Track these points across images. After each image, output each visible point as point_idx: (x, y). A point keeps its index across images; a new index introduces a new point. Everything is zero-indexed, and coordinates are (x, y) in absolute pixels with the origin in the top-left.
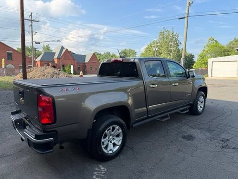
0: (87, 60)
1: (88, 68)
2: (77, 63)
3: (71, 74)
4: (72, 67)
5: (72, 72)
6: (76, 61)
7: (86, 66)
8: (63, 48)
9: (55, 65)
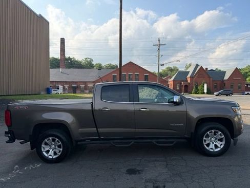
0: (226, 77)
1: (228, 86)
2: (213, 81)
3: (204, 93)
4: (205, 85)
5: (205, 91)
6: (211, 79)
7: (225, 84)
8: (197, 65)
9: (187, 84)
